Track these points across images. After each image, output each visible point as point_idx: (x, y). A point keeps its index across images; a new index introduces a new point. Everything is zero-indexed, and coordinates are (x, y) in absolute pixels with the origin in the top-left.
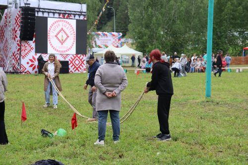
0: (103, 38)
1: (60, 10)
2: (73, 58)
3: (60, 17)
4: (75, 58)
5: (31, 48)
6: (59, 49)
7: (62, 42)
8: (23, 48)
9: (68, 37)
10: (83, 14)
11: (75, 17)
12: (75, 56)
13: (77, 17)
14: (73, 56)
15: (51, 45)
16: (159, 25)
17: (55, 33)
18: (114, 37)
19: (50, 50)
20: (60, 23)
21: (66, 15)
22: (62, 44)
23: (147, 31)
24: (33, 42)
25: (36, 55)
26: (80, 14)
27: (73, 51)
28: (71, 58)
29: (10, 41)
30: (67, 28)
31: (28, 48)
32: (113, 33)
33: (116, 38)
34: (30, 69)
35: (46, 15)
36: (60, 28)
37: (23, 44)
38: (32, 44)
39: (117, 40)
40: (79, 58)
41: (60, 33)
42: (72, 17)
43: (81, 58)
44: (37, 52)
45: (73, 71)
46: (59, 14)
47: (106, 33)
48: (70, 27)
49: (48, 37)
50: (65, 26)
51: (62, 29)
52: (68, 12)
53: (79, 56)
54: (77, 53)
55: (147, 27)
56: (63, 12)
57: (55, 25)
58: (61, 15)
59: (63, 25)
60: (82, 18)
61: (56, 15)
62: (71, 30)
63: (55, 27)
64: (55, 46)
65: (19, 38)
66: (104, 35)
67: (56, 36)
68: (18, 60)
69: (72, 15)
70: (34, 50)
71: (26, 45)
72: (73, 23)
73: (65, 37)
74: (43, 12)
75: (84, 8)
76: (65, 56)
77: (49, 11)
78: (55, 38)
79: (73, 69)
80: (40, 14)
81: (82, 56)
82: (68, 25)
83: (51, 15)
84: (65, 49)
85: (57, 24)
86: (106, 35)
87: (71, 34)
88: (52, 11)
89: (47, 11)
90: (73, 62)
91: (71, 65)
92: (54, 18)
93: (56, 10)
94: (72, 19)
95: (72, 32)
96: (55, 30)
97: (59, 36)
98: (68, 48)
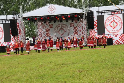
1: (112, 10)
2: (122, 36)
3: (112, 14)
5: (95, 33)
6: (112, 32)
7: (114, 27)
8: (91, 33)
9: (118, 24)
13: (123, 12)
14: (122, 34)
15: (107, 30)
20: (112, 17)
22: (114, 29)
24: (96, 29)
25: (98, 36)
28: (120, 36)
30: (117, 19)
31: (94, 33)
35: (103, 14)
37: (90, 30)
41: (112, 23)
45: (122, 43)
46: (112, 12)
48: (118, 19)
49: (105, 26)
50: (115, 19)
51: (113, 20)
52: (117, 10)
56: (114, 11)
57: (109, 19)
59: (114, 18)
61: (110, 13)
62: (120, 20)
63: (109, 20)
67: (110, 25)
70: (97, 33)
71: (92, 31)
72: (121, 16)
73: (115, 24)
74: (101, 13)
76: (116, 35)
78: (109, 26)
79: (122, 42)
82: (117, 18)
84: (116, 31)
85: (110, 18)
87: (120, 22)
88: (107, 11)
89: (104, 12)
90: (122, 38)
91: (121, 40)
92: (108, 15)
93: (110, 10)
94: (120, 14)
95: (120, 21)
96: (109, 22)
97: (112, 25)
98: (118, 30)
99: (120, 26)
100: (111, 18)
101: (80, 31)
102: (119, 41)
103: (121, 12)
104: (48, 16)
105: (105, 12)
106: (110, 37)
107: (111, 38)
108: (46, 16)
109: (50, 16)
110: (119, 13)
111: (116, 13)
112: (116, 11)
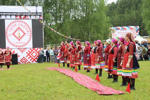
0: (123, 31)
1: (17, 13)
2: (30, 51)
3: (17, 18)
4: (32, 51)
7: (19, 39)
9: (25, 34)
10: (38, 14)
11: (30, 17)
12: (32, 49)
13: (33, 17)
14: (30, 49)
15: (9, 41)
17: (13, 31)
18: (132, 30)
20: (17, 23)
22: (19, 40)
26: (36, 14)
28: (29, 51)
30: (24, 27)
32: (131, 27)
33: (134, 31)
35: (3, 17)
36: (17, 27)
39: (135, 32)
40: (36, 51)
41: (17, 31)
43: (38, 51)
45: (31, 62)
46: (16, 16)
47: (125, 27)
48: (26, 26)
49: (6, 35)
50: (22, 26)
51: (19, 28)
52: (24, 14)
53: (36, 49)
54: (34, 46)
56: (20, 14)
57: (12, 25)
58: (18, 16)
59: (19, 25)
62: (28, 28)
63: (12, 26)
64: (12, 42)
66: (123, 29)
67: (13, 34)
69: (28, 16)
73: (22, 34)
74: (1, 15)
75: (40, 9)
76: (22, 50)
78: (12, 35)
79: (31, 60)
81: (39, 49)
82: (24, 25)
83: (8, 17)
85: (14, 24)
86: (125, 29)
87: (28, 32)
88: (9, 14)
89: (4, 14)
90: (30, 54)
91: (29, 56)
92: (11, 19)
93: (13, 13)
94: (28, 19)
95: (29, 30)
96: (12, 29)
97: (16, 34)
98: (25, 43)
99: (29, 37)
100: (16, 25)
102: (27, 58)
103: (29, 16)
105: (6, 15)
106: (14, 52)
107: (14, 54)
110: (26, 18)
111: (22, 17)
112: (22, 15)
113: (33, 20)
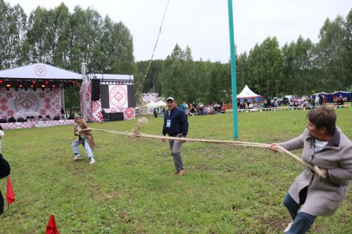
1: (117, 80)
3: (117, 84)
5: (99, 105)
6: (117, 105)
7: (119, 100)
8: (93, 106)
9: (123, 96)
10: (131, 81)
12: (128, 109)
13: (128, 83)
14: (126, 108)
15: (112, 102)
16: (180, 87)
17: (114, 95)
18: (153, 96)
19: (111, 105)
20: (117, 88)
21: (120, 82)
23: (173, 91)
26: (129, 81)
27: (126, 105)
28: (125, 110)
29: (85, 101)
31: (97, 106)
34: (99, 119)
35: (107, 83)
36: (116, 91)
37: (93, 103)
38: (99, 102)
39: (156, 98)
40: (130, 110)
41: (117, 94)
42: (125, 83)
43: (132, 110)
44: (102, 107)
45: (127, 118)
48: (123, 90)
50: (120, 90)
51: (118, 92)
52: (122, 81)
53: (130, 108)
54: (129, 106)
55: (173, 89)
58: (117, 82)
60: (131, 84)
61: (114, 83)
62: (124, 92)
63: (114, 90)
64: (114, 103)
65: (90, 100)
68: (91, 114)
71: (95, 103)
72: (125, 87)
73: (120, 96)
74: (105, 81)
75: (132, 77)
76: (121, 109)
77: (110, 81)
78: (114, 98)
80: (104, 83)
83: (111, 83)
85: (115, 88)
89: (108, 81)
92: (113, 85)
93: (114, 80)
94: (125, 85)
96: (113, 93)
97: (117, 97)
98: (123, 103)
101: (54, 104)
104: (34, 79)
106: (115, 111)
108: (32, 79)
109: (38, 79)
113: (128, 86)
